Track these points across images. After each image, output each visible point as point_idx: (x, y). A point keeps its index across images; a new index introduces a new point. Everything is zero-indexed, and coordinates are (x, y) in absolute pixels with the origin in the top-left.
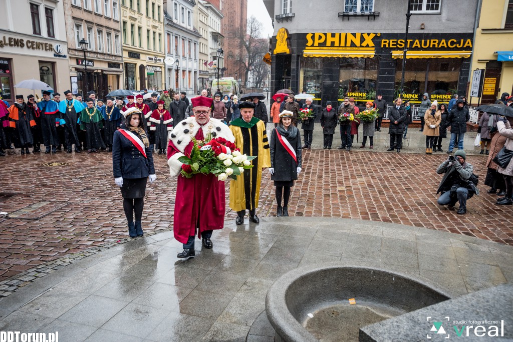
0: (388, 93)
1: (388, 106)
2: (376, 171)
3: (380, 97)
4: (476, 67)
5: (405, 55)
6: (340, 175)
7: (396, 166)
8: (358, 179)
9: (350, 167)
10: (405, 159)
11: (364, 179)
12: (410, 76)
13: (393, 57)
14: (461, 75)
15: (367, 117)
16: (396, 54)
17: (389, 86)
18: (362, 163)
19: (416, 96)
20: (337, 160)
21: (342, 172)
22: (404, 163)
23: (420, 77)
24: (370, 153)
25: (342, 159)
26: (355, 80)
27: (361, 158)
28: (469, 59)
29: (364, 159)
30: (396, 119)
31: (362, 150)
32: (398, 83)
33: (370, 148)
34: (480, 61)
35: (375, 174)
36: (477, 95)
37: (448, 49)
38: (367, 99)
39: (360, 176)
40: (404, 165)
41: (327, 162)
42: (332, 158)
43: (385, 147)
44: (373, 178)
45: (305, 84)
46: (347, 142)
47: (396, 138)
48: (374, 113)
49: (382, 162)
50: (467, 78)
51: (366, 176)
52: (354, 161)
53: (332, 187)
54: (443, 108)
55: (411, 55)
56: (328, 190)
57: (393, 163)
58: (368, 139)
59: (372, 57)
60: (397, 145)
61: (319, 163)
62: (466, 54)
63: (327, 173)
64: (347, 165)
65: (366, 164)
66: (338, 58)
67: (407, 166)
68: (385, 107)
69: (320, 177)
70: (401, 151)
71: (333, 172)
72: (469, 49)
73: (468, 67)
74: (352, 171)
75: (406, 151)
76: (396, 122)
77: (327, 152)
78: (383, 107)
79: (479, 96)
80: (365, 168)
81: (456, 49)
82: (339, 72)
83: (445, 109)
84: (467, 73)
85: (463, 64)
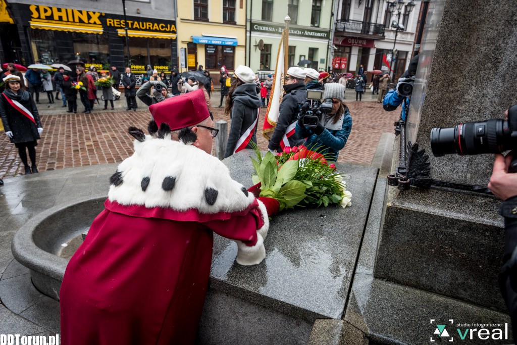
0: (121, 64)
1: (122, 75)
2: (118, 126)
3: (114, 68)
4: (181, 47)
5: (127, 34)
6: (87, 133)
7: (134, 121)
8: (103, 134)
9: (96, 126)
10: (141, 115)
11: (108, 134)
12: (134, 51)
13: (119, 35)
14: (172, 51)
15: (105, 83)
16: (121, 32)
17: (121, 59)
18: (105, 121)
19: (143, 67)
20: (84, 122)
21: (89, 130)
22: (139, 118)
23: (144, 52)
24: (112, 113)
25: (88, 120)
26: (92, 54)
27: (105, 118)
28: (176, 40)
29: (108, 118)
30: (128, 85)
31: (105, 111)
32: (127, 57)
33: (112, 109)
34: (183, 42)
35: (117, 129)
36: (184, 66)
37: (160, 31)
38: (104, 69)
39: (105, 132)
40: (139, 119)
41: (74, 124)
42: (79, 120)
43: (125, 108)
44: (116, 132)
45: (40, 56)
47: (131, 100)
48: (110, 79)
49: (123, 119)
50: (176, 55)
51: (110, 131)
52: (99, 120)
53: (80, 143)
54: (163, 75)
55: (132, 33)
56: (77, 146)
57: (131, 119)
58: (109, 102)
59: (101, 33)
60: (133, 105)
61: (66, 126)
62: (173, 36)
63: (75, 133)
64: (93, 124)
65: (110, 122)
66: (69, 32)
67: (143, 121)
68: (119, 76)
69: (68, 137)
70: (137, 110)
71: (80, 131)
72: (174, 32)
73: (176, 45)
74: (97, 129)
75: (140, 110)
76: (128, 87)
77: (73, 116)
78: (117, 76)
79: (186, 67)
80: (109, 125)
81: (165, 32)
82: (72, 46)
83: (165, 77)
84: (176, 50)
85: (172, 43)
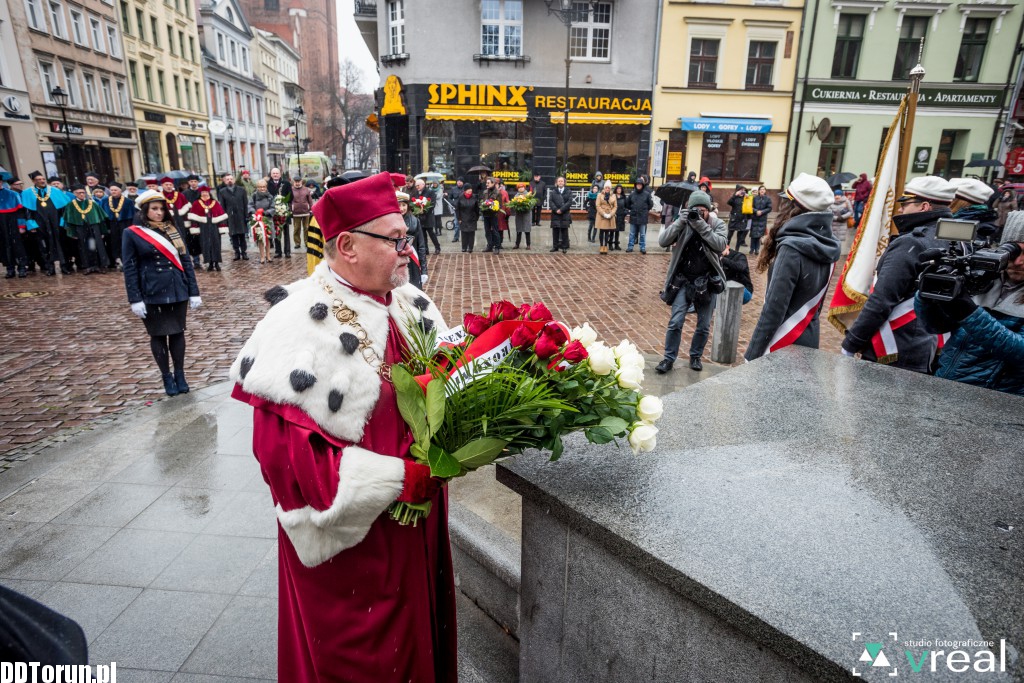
0: (548, 171)
1: (548, 190)
2: (534, 279)
3: (537, 178)
4: (658, 138)
5: (566, 119)
6: (486, 287)
7: (561, 271)
8: (511, 291)
9: (500, 276)
10: (574, 262)
11: (519, 291)
12: (574, 148)
13: (552, 121)
14: (640, 147)
15: (522, 205)
16: (556, 117)
17: (550, 162)
18: (515, 269)
19: (586, 176)
20: (482, 268)
21: (489, 283)
22: (572, 267)
23: (589, 150)
24: (528, 256)
25: (489, 265)
26: (503, 156)
27: (514, 263)
28: (649, 126)
29: (518, 264)
30: (559, 207)
31: (516, 251)
32: (560, 158)
33: (527, 249)
34: (662, 129)
35: (533, 283)
36: (660, 175)
37: (622, 112)
38: (520, 180)
39: (513, 287)
40: (571, 269)
41: (467, 270)
42: (474, 265)
43: (548, 247)
44: (532, 288)
45: (431, 161)
46: (495, 242)
47: (560, 234)
48: (530, 198)
49: (542, 267)
50: (647, 153)
51: (522, 286)
52: (505, 267)
53: (474, 304)
54: (619, 191)
55: (575, 118)
56: (470, 308)
57: (558, 267)
58: (523, 235)
59: (524, 120)
60: (563, 243)
61: (455, 273)
62: (643, 119)
63: (467, 285)
64: (495, 273)
65: (523, 271)
66: (476, 121)
67: (577, 271)
68: (545, 192)
69: (458, 291)
70: (569, 252)
71: (476, 283)
72: (648, 112)
73: (648, 136)
74: (502, 281)
75: (574, 252)
76: (558, 211)
77: (467, 257)
78: (541, 191)
79: (663, 176)
80: (520, 276)
81: (632, 112)
82: (479, 143)
83: (622, 193)
84: (647, 145)
85: (641, 133)
